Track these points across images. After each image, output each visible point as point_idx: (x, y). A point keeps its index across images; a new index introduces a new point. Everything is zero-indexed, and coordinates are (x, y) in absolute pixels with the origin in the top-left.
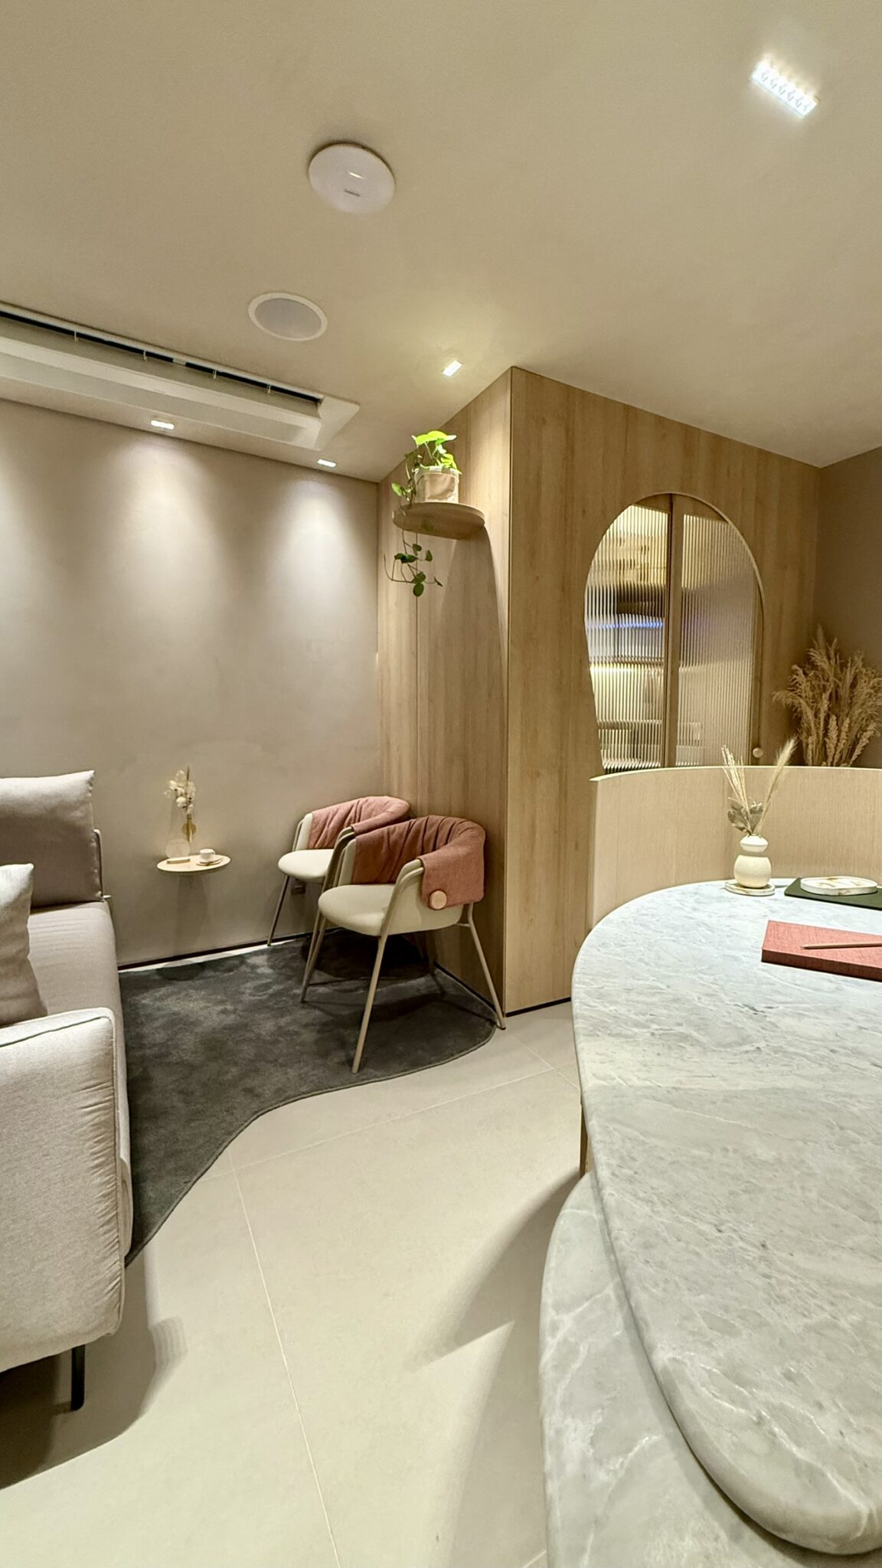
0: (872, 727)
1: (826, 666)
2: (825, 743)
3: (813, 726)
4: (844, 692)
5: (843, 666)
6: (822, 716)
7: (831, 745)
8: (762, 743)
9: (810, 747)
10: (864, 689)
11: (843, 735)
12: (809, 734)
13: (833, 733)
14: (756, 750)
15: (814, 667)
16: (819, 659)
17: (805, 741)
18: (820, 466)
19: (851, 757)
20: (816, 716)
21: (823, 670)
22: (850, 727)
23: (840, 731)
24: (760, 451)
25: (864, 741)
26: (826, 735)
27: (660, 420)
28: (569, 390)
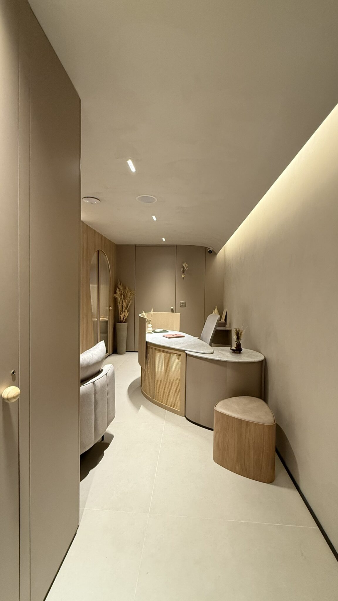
0: (131, 302)
1: (122, 289)
2: (122, 306)
3: (120, 302)
4: (126, 295)
5: (124, 289)
6: (122, 300)
7: (124, 306)
8: (111, 306)
9: (120, 306)
10: (129, 294)
11: (126, 303)
12: (119, 304)
13: (124, 303)
14: (110, 308)
15: (119, 288)
16: (119, 286)
17: (118, 305)
18: (116, 244)
19: (127, 308)
20: (121, 299)
21: (121, 289)
22: (127, 302)
23: (125, 302)
24: (110, 240)
25: (130, 304)
26: (123, 304)
27: (98, 233)
28: (87, 226)
